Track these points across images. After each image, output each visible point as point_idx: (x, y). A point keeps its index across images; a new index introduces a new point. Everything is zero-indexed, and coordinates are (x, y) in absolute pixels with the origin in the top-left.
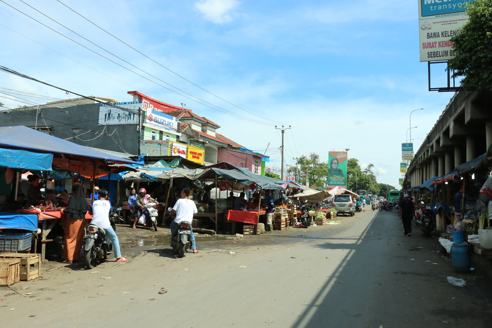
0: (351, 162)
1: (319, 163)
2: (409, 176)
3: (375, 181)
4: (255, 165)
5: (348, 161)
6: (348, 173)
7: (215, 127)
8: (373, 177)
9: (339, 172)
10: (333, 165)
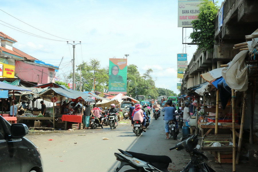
0: (131, 68)
1: (99, 69)
2: (185, 82)
3: (154, 86)
4: (50, 76)
5: (128, 68)
6: (128, 79)
7: (13, 41)
8: (151, 82)
9: (120, 78)
10: (113, 71)
